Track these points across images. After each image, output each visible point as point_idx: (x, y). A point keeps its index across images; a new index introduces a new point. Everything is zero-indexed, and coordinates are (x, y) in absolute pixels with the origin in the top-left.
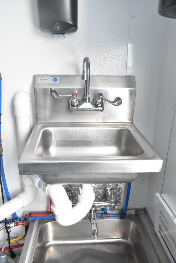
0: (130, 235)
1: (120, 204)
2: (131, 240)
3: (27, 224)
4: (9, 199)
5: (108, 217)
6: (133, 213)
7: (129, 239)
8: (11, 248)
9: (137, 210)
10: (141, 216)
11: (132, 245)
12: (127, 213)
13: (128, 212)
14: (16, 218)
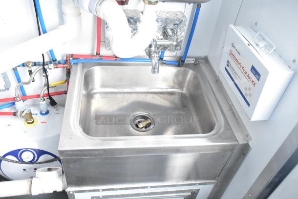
0: (186, 85)
1: (180, 47)
2: (186, 90)
3: (68, 68)
4: (45, 32)
5: (164, 63)
6: (192, 61)
7: (184, 89)
8: (50, 94)
9: (197, 59)
10: (201, 65)
11: (188, 95)
12: (185, 62)
13: (187, 61)
14: (54, 59)
